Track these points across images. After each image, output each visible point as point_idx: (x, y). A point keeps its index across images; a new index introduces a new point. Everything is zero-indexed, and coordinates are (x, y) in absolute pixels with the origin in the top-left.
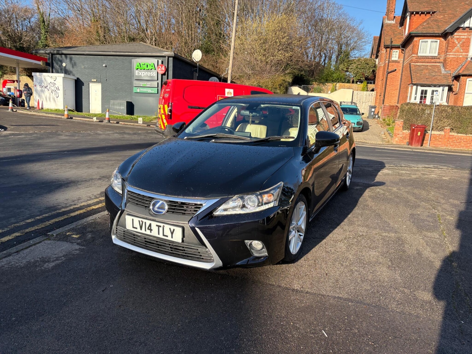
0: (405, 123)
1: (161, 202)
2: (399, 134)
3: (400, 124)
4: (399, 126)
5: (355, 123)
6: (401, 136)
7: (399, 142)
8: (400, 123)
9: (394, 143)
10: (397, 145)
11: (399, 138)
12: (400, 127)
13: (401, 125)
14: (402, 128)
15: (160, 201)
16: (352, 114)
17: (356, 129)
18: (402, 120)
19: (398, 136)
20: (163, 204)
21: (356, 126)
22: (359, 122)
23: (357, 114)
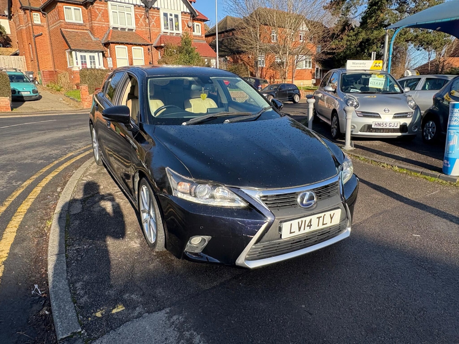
0: (89, 87)
1: (308, 193)
2: (87, 99)
3: (85, 89)
4: (85, 91)
5: (30, 92)
6: (89, 100)
7: (89, 106)
9: (85, 107)
11: (88, 102)
12: (87, 91)
13: (87, 90)
15: (306, 193)
17: (33, 98)
18: (87, 85)
19: (86, 100)
21: (32, 94)
22: (34, 90)
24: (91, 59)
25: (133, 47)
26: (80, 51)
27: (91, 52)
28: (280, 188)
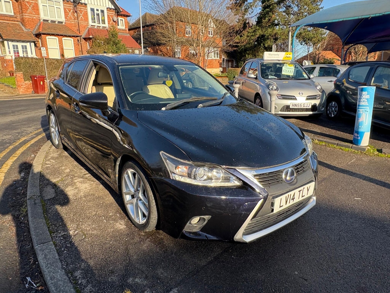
0: (24, 75)
1: (290, 170)
2: (22, 85)
3: (20, 76)
4: (20, 78)
6: (25, 87)
7: (25, 92)
8: (21, 75)
9: (21, 93)
10: (24, 95)
11: (24, 88)
12: (22, 78)
13: (22, 77)
14: (23, 79)
15: (288, 170)
18: (22, 73)
19: (22, 87)
24: (23, 48)
25: (63, 38)
26: (12, 41)
27: (23, 42)
28: (269, 167)
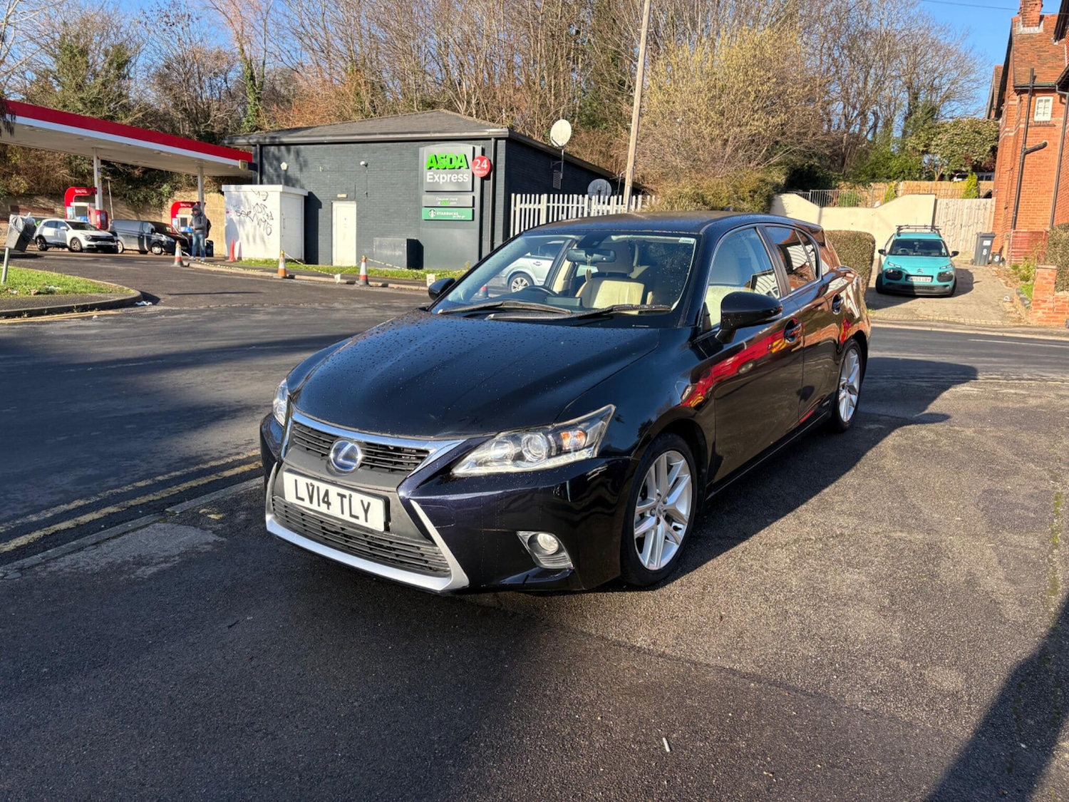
0: (1060, 273)
1: (350, 445)
2: (1045, 301)
3: (1047, 276)
4: (1044, 281)
5: (932, 277)
6: (1051, 305)
7: (1046, 321)
8: (1049, 274)
9: (1034, 323)
10: (1040, 327)
11: (1047, 311)
12: (1050, 283)
13: (1051, 279)
14: (1054, 286)
15: (347, 444)
16: (928, 254)
17: (936, 291)
18: (1054, 267)
19: (1043, 305)
20: (353, 449)
21: (936, 282)
22: (944, 273)
23: (941, 255)
